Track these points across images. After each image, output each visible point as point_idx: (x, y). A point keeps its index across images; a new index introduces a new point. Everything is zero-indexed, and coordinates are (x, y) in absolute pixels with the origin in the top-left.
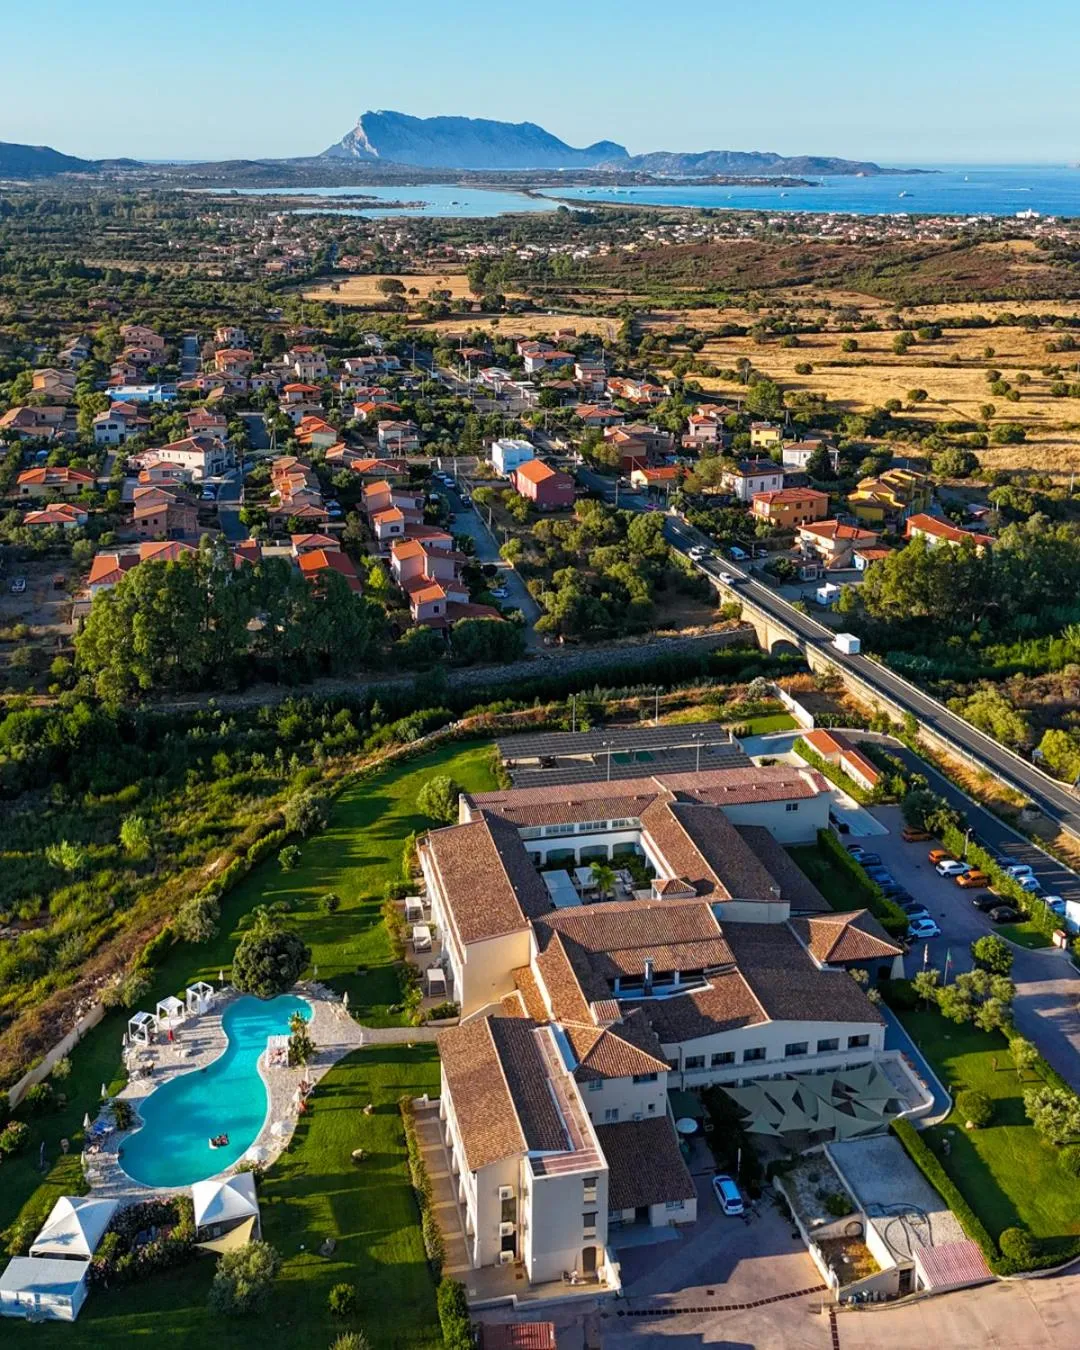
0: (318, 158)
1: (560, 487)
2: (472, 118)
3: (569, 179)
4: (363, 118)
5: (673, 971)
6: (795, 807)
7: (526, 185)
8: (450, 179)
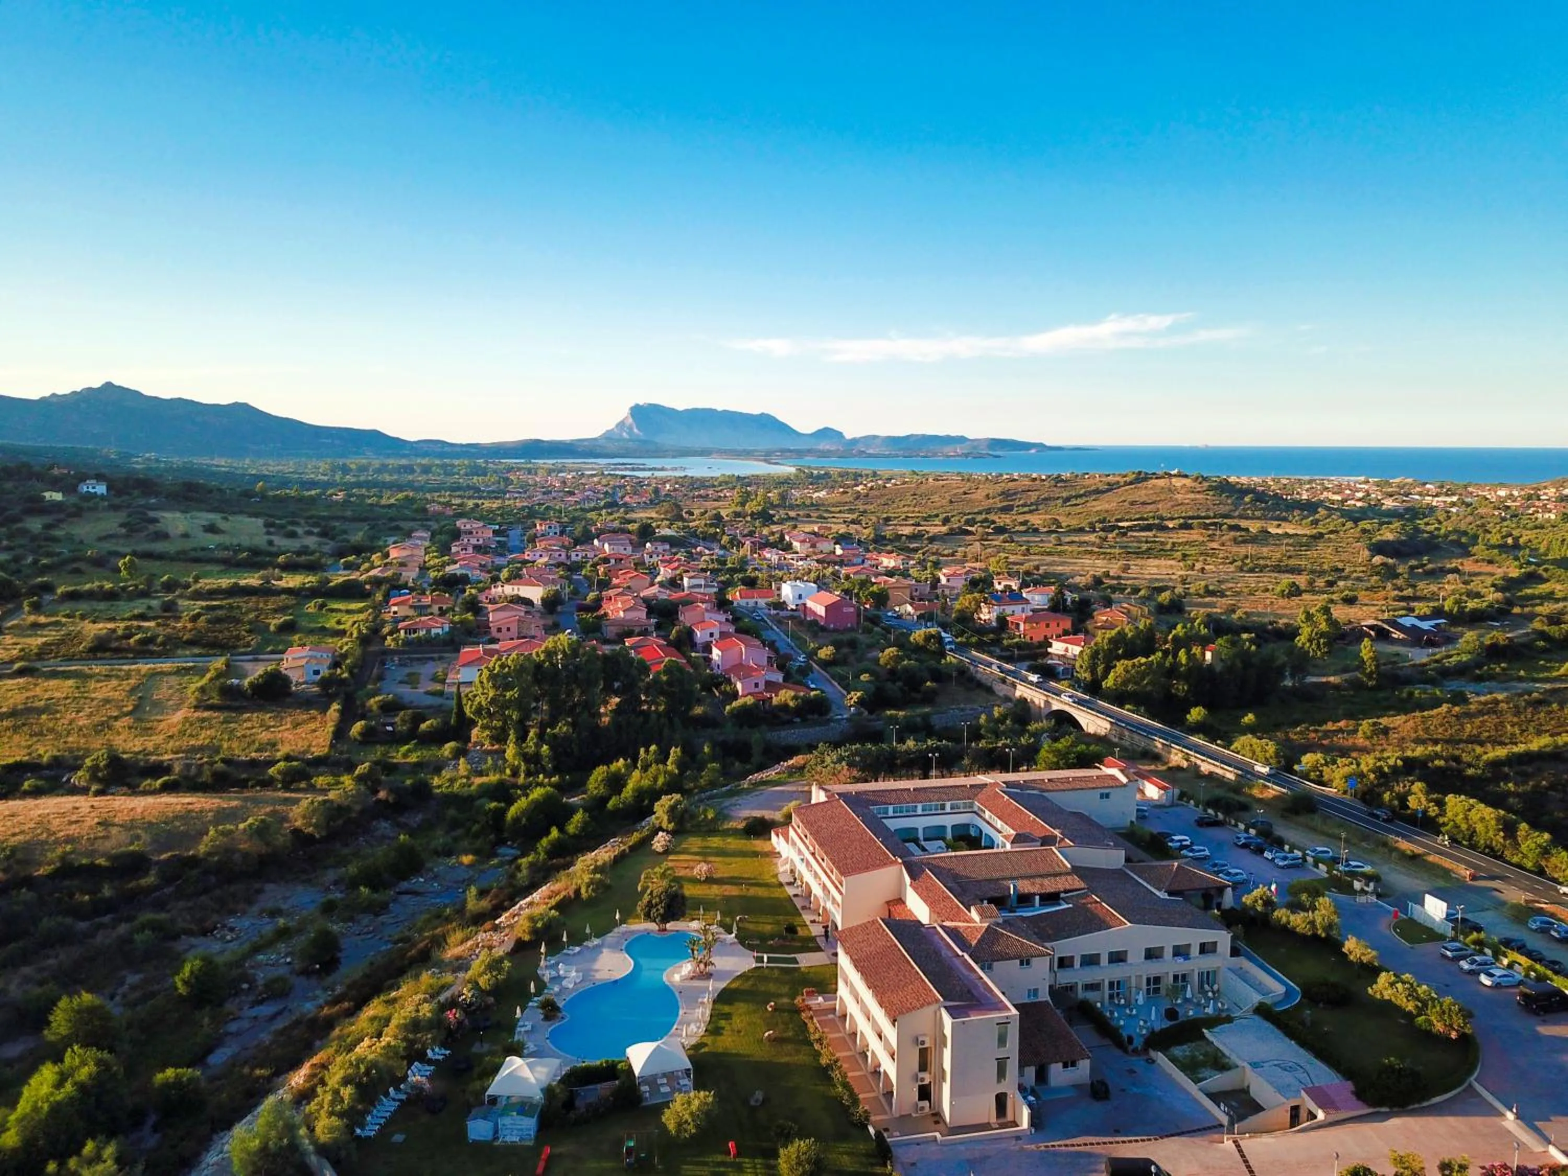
0: (595, 439)
1: (845, 610)
2: (720, 409)
3: (800, 453)
4: (632, 409)
5: (1034, 894)
6: (1107, 796)
7: (767, 457)
8: (704, 453)
